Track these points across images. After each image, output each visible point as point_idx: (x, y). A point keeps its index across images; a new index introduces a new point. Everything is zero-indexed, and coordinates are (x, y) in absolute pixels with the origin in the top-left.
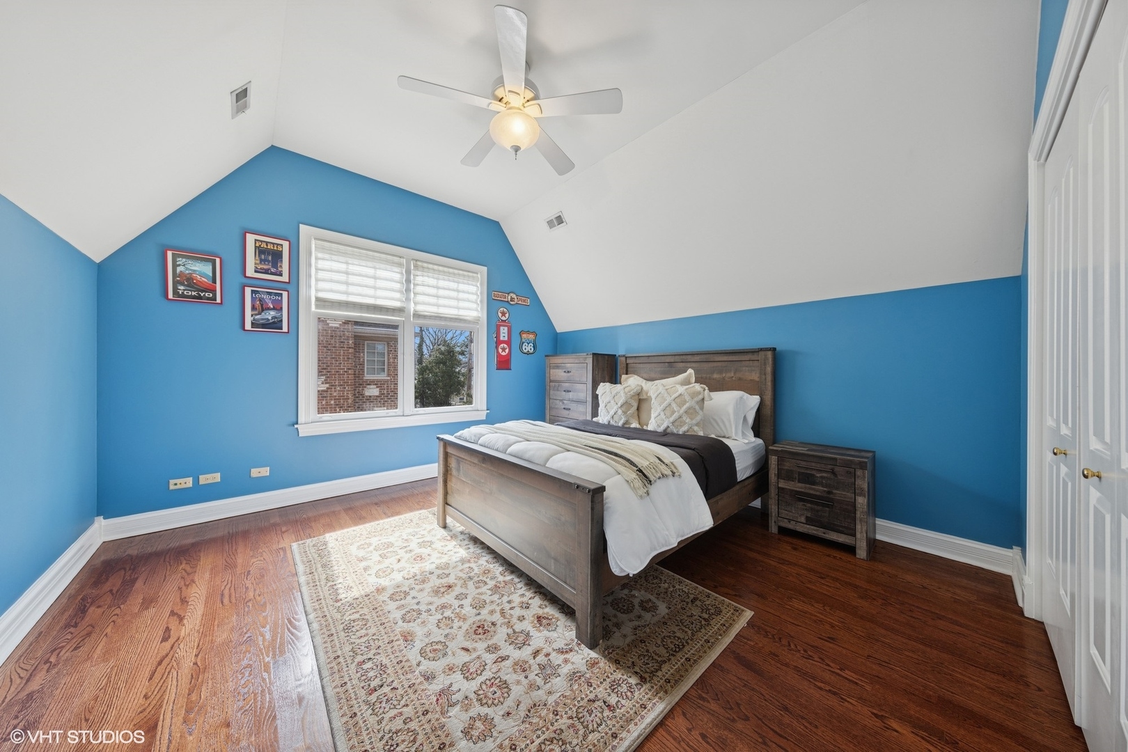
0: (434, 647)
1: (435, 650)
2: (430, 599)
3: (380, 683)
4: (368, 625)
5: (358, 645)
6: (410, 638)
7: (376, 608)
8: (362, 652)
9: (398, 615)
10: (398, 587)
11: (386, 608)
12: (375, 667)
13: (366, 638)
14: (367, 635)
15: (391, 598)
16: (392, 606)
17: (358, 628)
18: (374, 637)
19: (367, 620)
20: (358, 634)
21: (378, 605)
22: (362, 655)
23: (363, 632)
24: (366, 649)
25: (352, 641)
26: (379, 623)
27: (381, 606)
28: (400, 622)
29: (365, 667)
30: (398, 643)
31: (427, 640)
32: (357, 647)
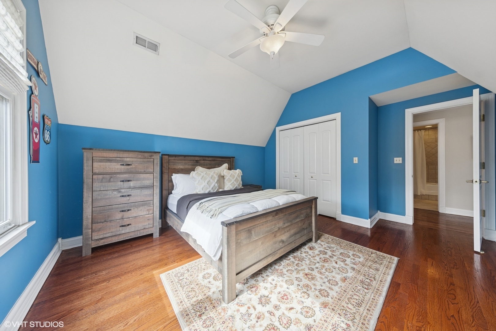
0: (342, 270)
1: (343, 270)
2: (319, 279)
3: (367, 279)
4: (351, 297)
5: (362, 295)
6: (344, 279)
7: (339, 299)
8: (363, 291)
9: (336, 288)
10: (317, 297)
11: (335, 295)
12: (364, 284)
13: (357, 294)
14: (354, 294)
15: (328, 296)
16: (332, 293)
17: (355, 301)
18: (353, 291)
19: (348, 299)
20: (357, 298)
21: (336, 299)
22: (364, 291)
23: (355, 297)
24: (361, 290)
25: (362, 298)
26: (346, 293)
27: (336, 298)
28: (339, 285)
29: (367, 287)
30: (349, 281)
31: (341, 273)
32: (363, 294)
